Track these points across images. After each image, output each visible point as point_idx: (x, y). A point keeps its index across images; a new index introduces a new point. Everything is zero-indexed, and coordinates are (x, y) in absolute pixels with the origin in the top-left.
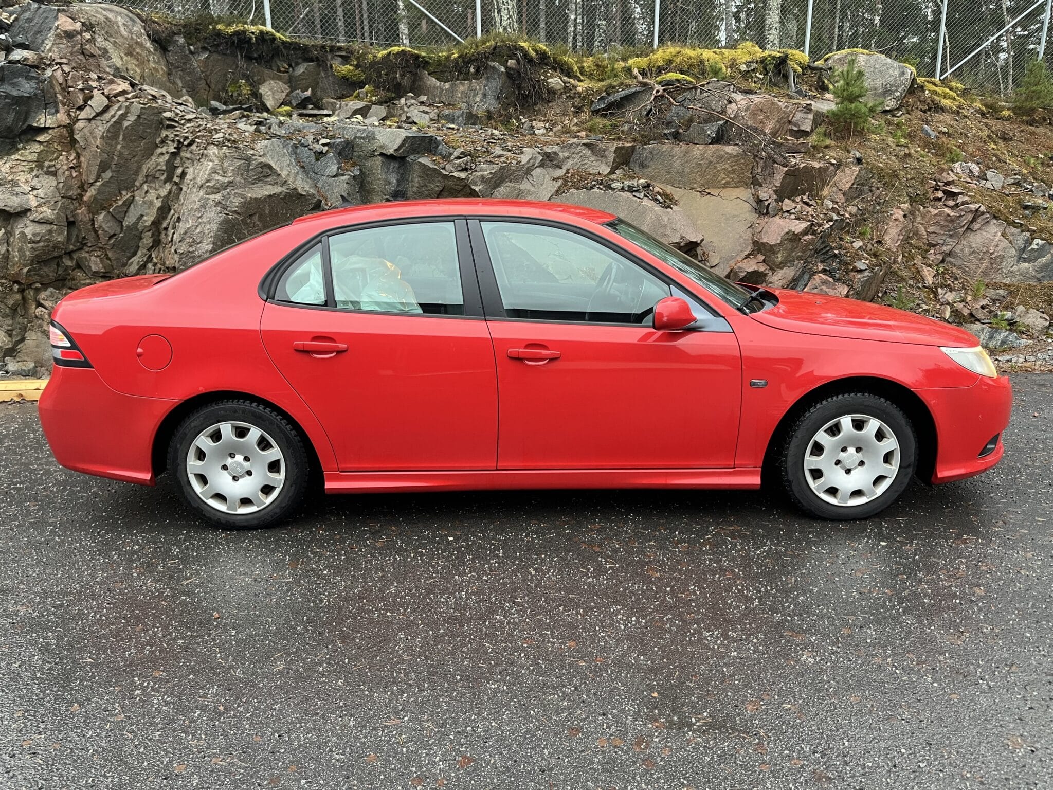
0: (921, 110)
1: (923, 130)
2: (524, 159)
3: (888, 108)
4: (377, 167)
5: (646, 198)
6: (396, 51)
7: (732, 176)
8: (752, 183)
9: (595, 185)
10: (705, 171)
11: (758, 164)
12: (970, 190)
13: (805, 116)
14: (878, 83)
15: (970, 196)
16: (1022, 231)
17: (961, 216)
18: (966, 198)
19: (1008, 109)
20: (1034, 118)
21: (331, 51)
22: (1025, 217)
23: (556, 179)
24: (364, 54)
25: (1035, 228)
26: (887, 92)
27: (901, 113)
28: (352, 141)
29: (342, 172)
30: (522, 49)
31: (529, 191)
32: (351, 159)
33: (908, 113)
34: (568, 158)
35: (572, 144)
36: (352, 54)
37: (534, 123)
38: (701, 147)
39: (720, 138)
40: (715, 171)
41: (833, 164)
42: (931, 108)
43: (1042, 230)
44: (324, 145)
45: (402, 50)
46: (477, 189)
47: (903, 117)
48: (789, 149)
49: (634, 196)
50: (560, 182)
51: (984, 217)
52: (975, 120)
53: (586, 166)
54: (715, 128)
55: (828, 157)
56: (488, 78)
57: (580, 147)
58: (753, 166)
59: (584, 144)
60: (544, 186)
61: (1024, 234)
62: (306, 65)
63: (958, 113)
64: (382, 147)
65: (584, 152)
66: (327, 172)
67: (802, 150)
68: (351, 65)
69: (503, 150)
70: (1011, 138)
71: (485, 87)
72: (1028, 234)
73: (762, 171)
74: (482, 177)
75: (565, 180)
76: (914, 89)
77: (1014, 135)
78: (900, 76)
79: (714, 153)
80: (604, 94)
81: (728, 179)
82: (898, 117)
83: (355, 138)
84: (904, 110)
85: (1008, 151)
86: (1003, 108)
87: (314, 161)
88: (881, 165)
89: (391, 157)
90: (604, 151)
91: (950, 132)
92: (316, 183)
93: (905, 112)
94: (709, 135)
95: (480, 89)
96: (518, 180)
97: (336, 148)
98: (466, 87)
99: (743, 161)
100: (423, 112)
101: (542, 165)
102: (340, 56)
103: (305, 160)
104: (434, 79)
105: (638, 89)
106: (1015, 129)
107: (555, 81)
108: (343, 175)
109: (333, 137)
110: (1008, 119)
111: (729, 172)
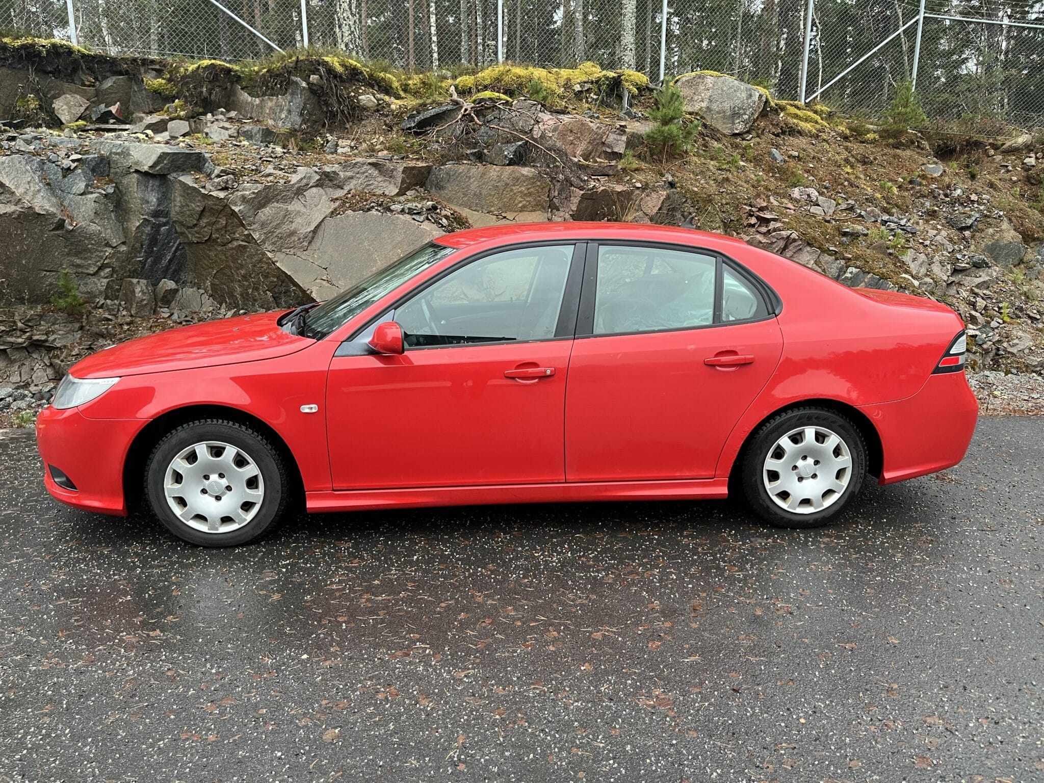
0: (773, 134)
1: (770, 153)
2: (294, 178)
3: (737, 132)
4: (133, 184)
5: (427, 222)
6: (205, 64)
7: (528, 199)
8: (549, 207)
9: (373, 207)
10: (502, 194)
11: (554, 186)
12: (786, 215)
13: (619, 137)
14: (727, 106)
15: (783, 222)
16: (837, 259)
17: (772, 243)
18: (779, 225)
19: (875, 132)
20: (900, 141)
21: (143, 64)
22: (842, 244)
23: (334, 200)
24: (177, 68)
25: (850, 256)
26: (735, 115)
27: (751, 136)
28: (108, 157)
29: (92, 190)
30: (325, 64)
31: (299, 212)
32: (108, 176)
33: (758, 136)
34: (352, 178)
35: (355, 164)
36: (165, 67)
37: (340, 142)
38: (498, 168)
39: (519, 159)
40: (512, 193)
41: (638, 188)
42: (785, 132)
43: (857, 258)
44: (73, 161)
45: (212, 64)
46: (236, 209)
47: (753, 141)
48: (595, 171)
49: (414, 219)
50: (338, 203)
51: (796, 244)
52: (835, 143)
53: (372, 187)
54: (512, 149)
55: (634, 181)
56: (292, 94)
57: (365, 167)
58: (550, 189)
59: (370, 164)
60: (319, 207)
61: (838, 261)
62: (114, 78)
63: (817, 137)
64: (136, 163)
65: (370, 172)
66: (74, 190)
67: (611, 172)
68: (163, 79)
69: (274, 169)
70: (872, 162)
71: (289, 103)
72: (843, 262)
73: (559, 194)
74: (243, 197)
75: (344, 201)
76: (766, 111)
77: (875, 159)
78: (747, 99)
79: (510, 175)
80: (415, 112)
81: (524, 202)
82: (748, 140)
83: (111, 153)
84: (754, 134)
85: (866, 175)
86: (868, 131)
87: (61, 178)
88: (696, 189)
89: (146, 174)
90: (392, 171)
91: (801, 156)
92: (63, 201)
93: (755, 135)
94: (506, 156)
95: (286, 105)
96: (285, 200)
97: (88, 164)
98: (274, 103)
99: (539, 183)
100: (223, 128)
101: (319, 184)
102: (153, 69)
103: (51, 177)
104: (246, 94)
105: (449, 107)
106: (878, 152)
107: (367, 98)
108: (92, 193)
109: (87, 152)
110: (874, 141)
111: (525, 195)
